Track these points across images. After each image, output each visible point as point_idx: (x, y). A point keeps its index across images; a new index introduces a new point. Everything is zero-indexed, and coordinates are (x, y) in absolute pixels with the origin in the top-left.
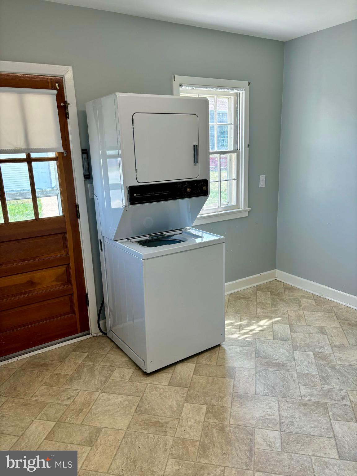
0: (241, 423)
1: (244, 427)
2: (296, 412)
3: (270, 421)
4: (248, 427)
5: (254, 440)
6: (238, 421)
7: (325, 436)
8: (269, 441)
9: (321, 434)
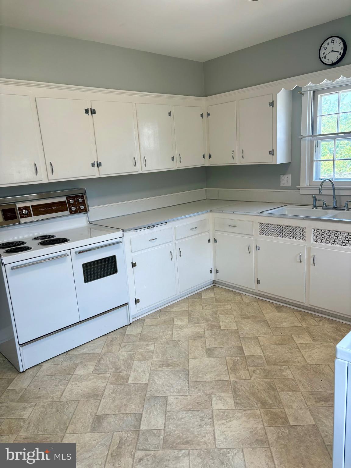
0: (249, 412)
1: (245, 408)
2: (197, 432)
3: (223, 417)
4: (242, 409)
5: (234, 400)
6: (252, 413)
7: (174, 412)
8: (222, 400)
9: (177, 413)
